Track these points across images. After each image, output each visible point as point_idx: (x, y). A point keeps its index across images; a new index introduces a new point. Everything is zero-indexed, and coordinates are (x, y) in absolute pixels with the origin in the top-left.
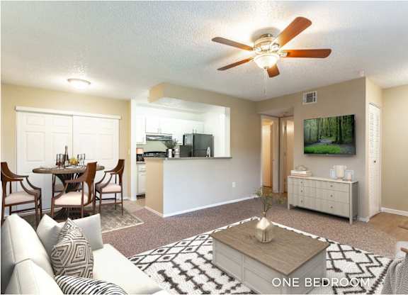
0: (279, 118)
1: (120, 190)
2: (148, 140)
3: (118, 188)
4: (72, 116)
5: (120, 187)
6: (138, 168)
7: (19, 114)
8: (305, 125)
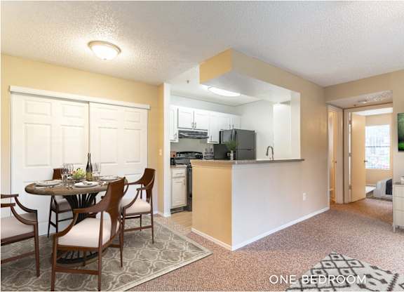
0: (343, 110)
1: (149, 210)
2: (181, 137)
3: (147, 206)
4: (88, 102)
5: (148, 205)
6: (172, 173)
7: (14, 97)
8: (398, 120)
